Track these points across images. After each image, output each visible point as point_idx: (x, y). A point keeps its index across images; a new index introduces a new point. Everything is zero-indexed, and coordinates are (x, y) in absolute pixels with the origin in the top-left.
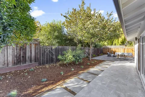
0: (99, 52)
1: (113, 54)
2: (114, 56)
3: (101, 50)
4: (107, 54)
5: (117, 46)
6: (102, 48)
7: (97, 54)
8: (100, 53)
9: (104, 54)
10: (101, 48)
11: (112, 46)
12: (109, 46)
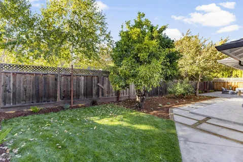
0: (206, 88)
1: (232, 91)
2: (233, 93)
3: (210, 85)
4: (222, 90)
5: (240, 78)
6: (212, 81)
7: (203, 90)
8: (209, 89)
9: (215, 91)
10: (210, 82)
11: (231, 78)
12: (225, 79)
